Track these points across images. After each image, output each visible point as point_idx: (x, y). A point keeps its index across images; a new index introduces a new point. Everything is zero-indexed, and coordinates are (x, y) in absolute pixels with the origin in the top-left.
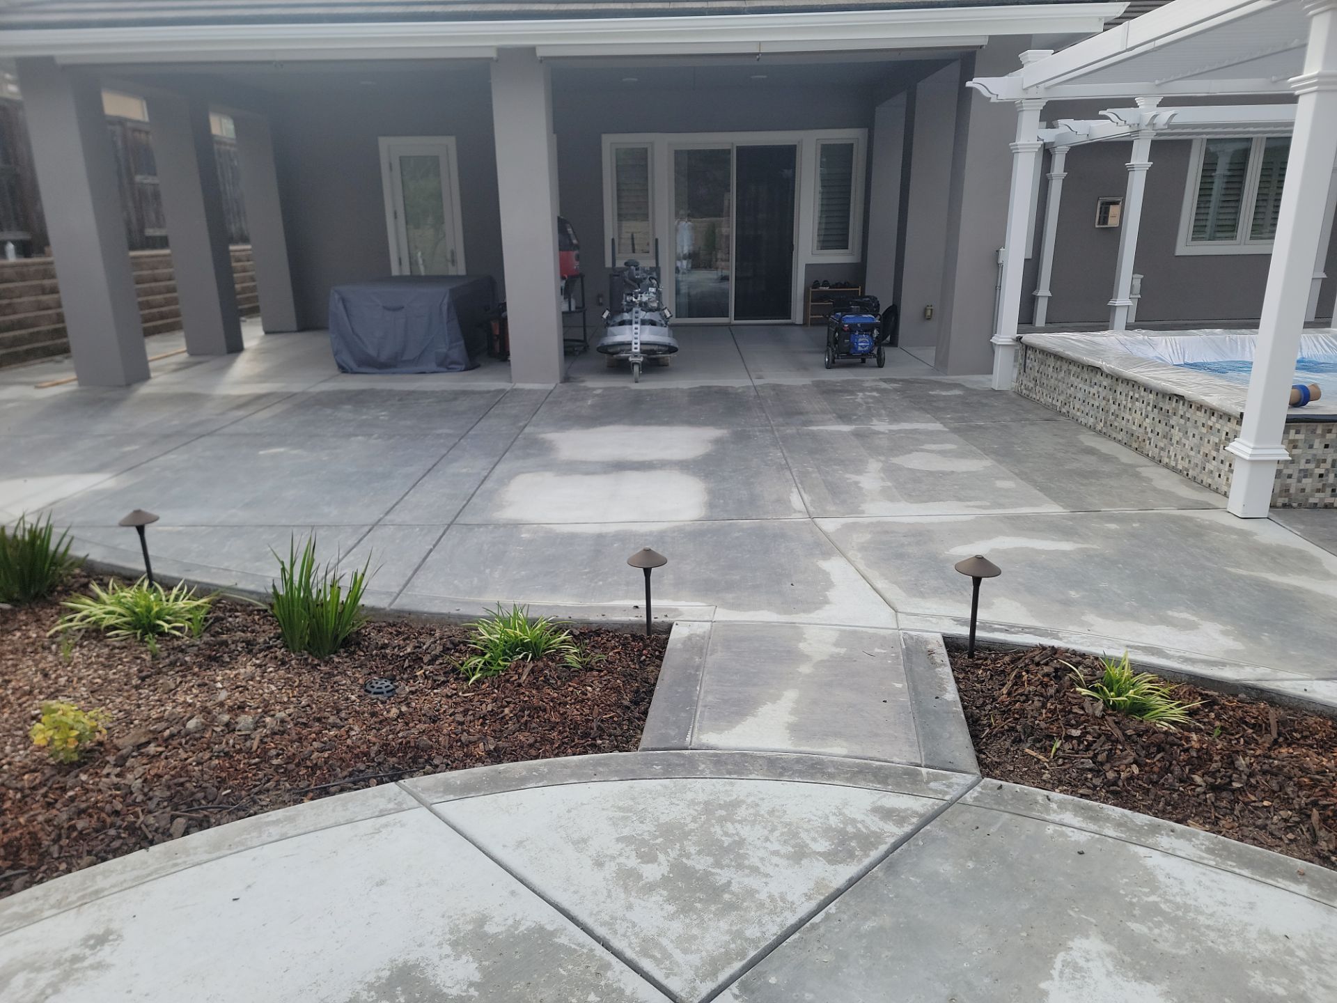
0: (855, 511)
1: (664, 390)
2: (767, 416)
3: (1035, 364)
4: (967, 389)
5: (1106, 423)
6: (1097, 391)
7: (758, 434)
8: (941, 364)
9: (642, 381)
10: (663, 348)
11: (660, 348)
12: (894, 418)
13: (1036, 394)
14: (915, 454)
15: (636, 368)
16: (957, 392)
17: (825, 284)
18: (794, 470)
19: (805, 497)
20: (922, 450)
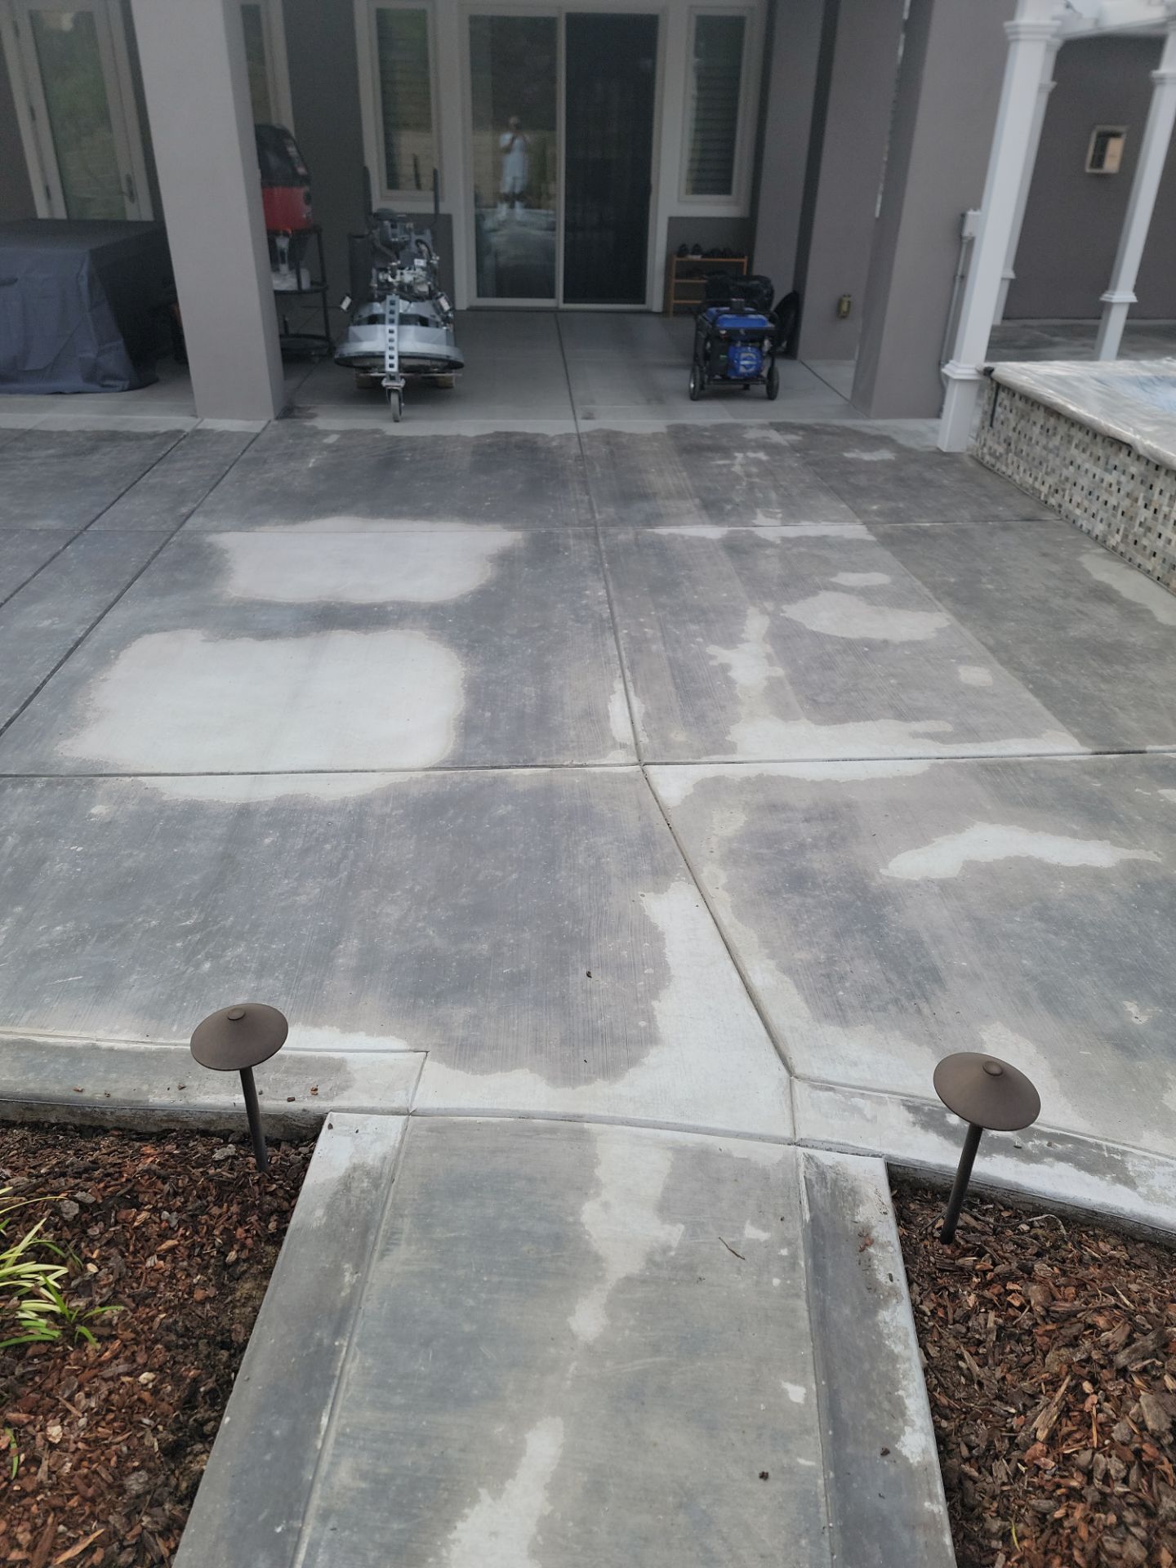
0: (718, 746)
1: (437, 439)
2: (590, 503)
3: (1011, 416)
4: (900, 449)
5: (1125, 536)
6: (1118, 481)
7: (571, 542)
8: (862, 398)
9: (406, 419)
10: (439, 364)
11: (434, 363)
12: (793, 512)
13: (1007, 465)
14: (825, 597)
15: (394, 398)
16: (885, 455)
17: (697, 250)
18: (623, 632)
19: (636, 703)
20: (836, 588)
